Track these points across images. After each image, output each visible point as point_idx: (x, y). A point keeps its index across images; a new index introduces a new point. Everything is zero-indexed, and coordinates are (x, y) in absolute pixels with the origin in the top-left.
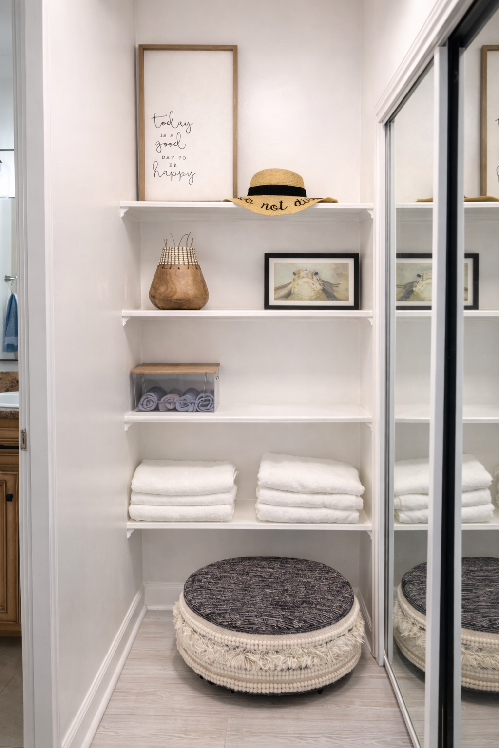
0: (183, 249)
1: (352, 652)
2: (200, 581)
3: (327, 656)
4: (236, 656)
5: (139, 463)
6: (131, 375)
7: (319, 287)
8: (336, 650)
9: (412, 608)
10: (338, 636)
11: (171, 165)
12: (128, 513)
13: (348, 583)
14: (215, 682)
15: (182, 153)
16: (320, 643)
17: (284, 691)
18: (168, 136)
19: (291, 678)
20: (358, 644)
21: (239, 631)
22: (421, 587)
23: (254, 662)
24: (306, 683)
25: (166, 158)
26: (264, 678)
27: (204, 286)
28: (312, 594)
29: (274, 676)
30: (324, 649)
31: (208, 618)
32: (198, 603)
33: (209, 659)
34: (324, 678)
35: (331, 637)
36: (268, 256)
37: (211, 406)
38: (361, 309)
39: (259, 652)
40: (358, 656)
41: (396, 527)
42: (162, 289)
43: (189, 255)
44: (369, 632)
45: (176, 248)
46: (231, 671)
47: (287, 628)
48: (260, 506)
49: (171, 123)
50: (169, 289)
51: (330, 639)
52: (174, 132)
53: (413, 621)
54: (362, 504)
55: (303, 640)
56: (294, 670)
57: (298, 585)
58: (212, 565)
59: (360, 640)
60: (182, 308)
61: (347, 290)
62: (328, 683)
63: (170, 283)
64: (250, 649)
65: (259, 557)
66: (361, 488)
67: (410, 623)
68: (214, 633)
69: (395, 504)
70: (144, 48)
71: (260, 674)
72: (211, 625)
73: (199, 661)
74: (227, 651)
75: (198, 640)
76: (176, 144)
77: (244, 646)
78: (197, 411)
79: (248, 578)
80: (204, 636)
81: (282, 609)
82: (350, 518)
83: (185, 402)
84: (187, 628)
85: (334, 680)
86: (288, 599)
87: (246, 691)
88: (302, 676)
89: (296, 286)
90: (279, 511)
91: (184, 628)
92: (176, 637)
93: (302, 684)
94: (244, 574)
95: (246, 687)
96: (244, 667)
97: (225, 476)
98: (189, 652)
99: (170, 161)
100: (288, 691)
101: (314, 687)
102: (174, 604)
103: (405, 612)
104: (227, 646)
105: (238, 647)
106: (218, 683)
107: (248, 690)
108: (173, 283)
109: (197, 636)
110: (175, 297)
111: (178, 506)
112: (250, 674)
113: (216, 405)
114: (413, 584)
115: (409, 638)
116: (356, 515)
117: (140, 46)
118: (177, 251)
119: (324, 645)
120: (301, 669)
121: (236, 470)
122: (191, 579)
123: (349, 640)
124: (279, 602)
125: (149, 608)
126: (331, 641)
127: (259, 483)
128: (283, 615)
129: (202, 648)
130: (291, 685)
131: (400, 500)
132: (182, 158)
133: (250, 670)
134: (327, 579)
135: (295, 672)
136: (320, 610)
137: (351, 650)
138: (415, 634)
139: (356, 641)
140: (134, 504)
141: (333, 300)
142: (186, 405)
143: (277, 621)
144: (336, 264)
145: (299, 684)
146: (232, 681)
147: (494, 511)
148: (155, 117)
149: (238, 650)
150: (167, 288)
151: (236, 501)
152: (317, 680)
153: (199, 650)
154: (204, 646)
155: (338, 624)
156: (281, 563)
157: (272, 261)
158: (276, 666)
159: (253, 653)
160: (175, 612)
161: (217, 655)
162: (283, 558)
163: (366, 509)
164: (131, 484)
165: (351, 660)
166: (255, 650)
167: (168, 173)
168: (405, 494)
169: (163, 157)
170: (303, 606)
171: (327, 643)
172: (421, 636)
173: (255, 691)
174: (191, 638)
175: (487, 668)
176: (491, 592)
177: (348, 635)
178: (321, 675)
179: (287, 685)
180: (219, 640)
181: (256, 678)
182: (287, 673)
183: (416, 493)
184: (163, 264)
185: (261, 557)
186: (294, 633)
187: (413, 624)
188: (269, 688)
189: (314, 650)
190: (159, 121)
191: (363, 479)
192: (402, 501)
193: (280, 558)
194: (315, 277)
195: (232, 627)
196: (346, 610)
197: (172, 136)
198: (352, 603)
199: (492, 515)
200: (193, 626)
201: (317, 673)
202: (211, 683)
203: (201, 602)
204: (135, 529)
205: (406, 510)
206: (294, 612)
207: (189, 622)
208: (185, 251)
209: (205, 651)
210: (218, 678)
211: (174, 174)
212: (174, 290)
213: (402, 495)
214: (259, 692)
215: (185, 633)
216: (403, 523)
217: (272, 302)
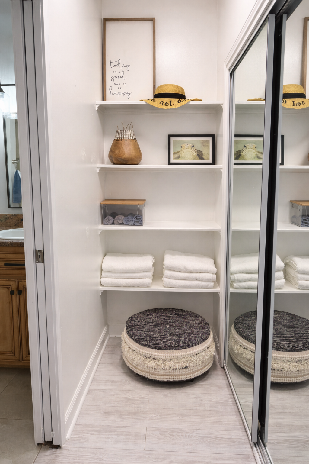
0: (128, 131)
1: (209, 359)
2: (134, 321)
3: (197, 361)
4: (150, 362)
5: (105, 255)
6: (101, 206)
7: (196, 154)
8: (201, 358)
9: (240, 337)
10: (203, 350)
11: (119, 88)
12: (101, 282)
13: (208, 323)
14: (140, 374)
15: (124, 82)
16: (193, 354)
17: (174, 380)
18: (117, 72)
19: (178, 373)
20: (212, 355)
21: (151, 348)
22: (245, 325)
23: (159, 365)
24: (186, 376)
25: (116, 84)
26: (164, 373)
27: (140, 151)
28: (189, 328)
29: (169, 373)
30: (195, 358)
31: (137, 341)
32: (132, 333)
33: (136, 362)
34: (195, 374)
35: (199, 351)
36: (170, 136)
37: (141, 222)
38: (216, 165)
39: (162, 360)
40: (212, 362)
41: (231, 290)
42: (117, 152)
43: (131, 134)
44: (218, 350)
45: (124, 130)
46: (148, 369)
47: (176, 346)
48: (164, 279)
49: (119, 65)
50: (121, 152)
51: (198, 352)
52: (121, 70)
53: (240, 344)
54: (216, 278)
55: (184, 353)
56: (180, 369)
57: (183, 323)
58: (140, 313)
59: (213, 353)
60: (128, 163)
61: (209, 154)
62: (197, 376)
63: (121, 149)
64: (157, 358)
65: (164, 308)
66: (215, 270)
67: (238, 345)
68: (139, 349)
69: (232, 278)
70: (106, 20)
71: (162, 371)
72: (138, 345)
73: (132, 363)
74: (146, 359)
75: (131, 353)
76: (122, 77)
77: (154, 357)
78: (134, 225)
79: (158, 319)
80: (135, 351)
81: (173, 336)
82: (209, 286)
83: (128, 219)
84: (126, 346)
85: (200, 374)
86: (177, 330)
87: (155, 380)
88: (184, 373)
89: (183, 153)
90: (174, 282)
91: (125, 346)
92: (122, 351)
93: (184, 377)
94: (156, 317)
95: (155, 378)
96: (154, 368)
97: (147, 262)
98: (128, 359)
99: (119, 86)
100: (176, 380)
101: (190, 378)
102: (122, 334)
103: (236, 340)
104: (146, 356)
105: (151, 357)
106: (142, 375)
107: (156, 379)
108: (123, 149)
109: (131, 350)
110: (124, 157)
111: (125, 278)
112: (157, 371)
113: (143, 221)
114: (240, 324)
115: (238, 354)
116: (212, 284)
117: (104, 18)
118: (125, 132)
119: (195, 356)
120: (183, 369)
121: (154, 259)
122: (129, 320)
123: (208, 353)
124: (172, 332)
125: (111, 336)
126: (199, 353)
127: (164, 267)
128: (174, 339)
129: (133, 357)
130: (178, 377)
131: (234, 276)
132: (124, 84)
133: (157, 369)
134: (198, 320)
135: (180, 371)
136: (193, 337)
137: (209, 358)
138: (241, 351)
139: (211, 354)
140: (103, 278)
141: (202, 160)
142: (128, 221)
143: (171, 343)
144: (203, 140)
145: (182, 377)
146: (148, 374)
147: (285, 283)
148: (111, 62)
149: (151, 359)
150: (120, 151)
151: (153, 276)
152: (191, 375)
153: (132, 358)
154: (134, 356)
155: (202, 344)
156: (176, 311)
157: (172, 139)
158: (170, 367)
159: (158, 360)
160: (122, 338)
161: (141, 361)
162: (176, 309)
163: (217, 281)
164: (102, 266)
165: (208, 364)
166: (160, 359)
167: (117, 93)
168: (237, 273)
169: (115, 84)
170: (185, 334)
171: (197, 354)
172: (245, 352)
173: (160, 380)
174: (128, 352)
175: (274, 370)
176: (277, 329)
177: (207, 350)
178: (194, 372)
179: (176, 377)
180: (142, 353)
181: (160, 373)
182: (176, 371)
183: (243, 273)
184: (117, 138)
185: (165, 308)
186: (180, 349)
187: (240, 346)
188: (167, 378)
189: (190, 359)
190: (113, 64)
191: (216, 264)
192: (235, 277)
193: (175, 309)
194: (193, 148)
195: (147, 346)
196: (207, 337)
197: (119, 72)
198: (210, 334)
199: (284, 285)
200: (129, 345)
201: (191, 371)
202: (138, 375)
203: (133, 333)
204: (104, 291)
205: (237, 282)
206: (180, 338)
207: (127, 343)
208: (129, 132)
209: (135, 358)
210: (142, 372)
211: (120, 93)
212: (123, 152)
213: (235, 274)
214: (162, 380)
215: (125, 349)
216: (235, 288)
217: (172, 161)
